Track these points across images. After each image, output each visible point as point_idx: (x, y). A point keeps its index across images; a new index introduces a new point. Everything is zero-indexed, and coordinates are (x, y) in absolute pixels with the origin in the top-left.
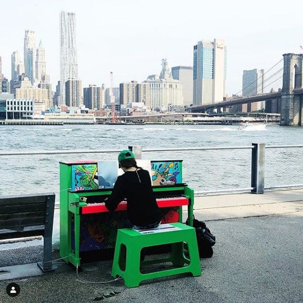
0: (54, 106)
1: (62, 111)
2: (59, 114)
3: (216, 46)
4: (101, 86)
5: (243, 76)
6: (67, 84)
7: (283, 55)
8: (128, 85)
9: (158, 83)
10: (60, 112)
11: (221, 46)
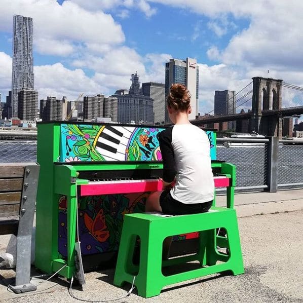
0: (3, 118)
1: (13, 125)
2: (9, 128)
3: (189, 65)
4: (62, 99)
5: (215, 96)
6: (21, 95)
7: (253, 78)
8: (93, 99)
9: (127, 99)
10: (10, 126)
11: (193, 66)
